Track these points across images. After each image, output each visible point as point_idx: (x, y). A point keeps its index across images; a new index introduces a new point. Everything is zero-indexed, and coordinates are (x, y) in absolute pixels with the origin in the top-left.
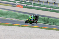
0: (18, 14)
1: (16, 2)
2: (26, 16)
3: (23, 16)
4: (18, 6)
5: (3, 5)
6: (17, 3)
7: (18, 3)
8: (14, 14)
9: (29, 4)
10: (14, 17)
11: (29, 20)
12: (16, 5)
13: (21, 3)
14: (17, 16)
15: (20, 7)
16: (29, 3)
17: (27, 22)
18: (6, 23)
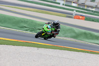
0: (77, 30)
1: (73, 10)
2: (90, 34)
3: (85, 33)
4: (77, 17)
5: (51, 14)
6: (75, 11)
7: (77, 11)
8: (69, 30)
9: (96, 15)
10: (69, 35)
11: (43, 32)
12: (74, 15)
13: (82, 12)
14: (73, 34)
15: (80, 19)
16: (95, 12)
17: (40, 36)
18: (56, 45)
